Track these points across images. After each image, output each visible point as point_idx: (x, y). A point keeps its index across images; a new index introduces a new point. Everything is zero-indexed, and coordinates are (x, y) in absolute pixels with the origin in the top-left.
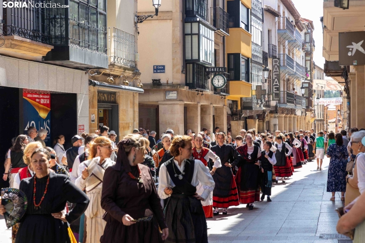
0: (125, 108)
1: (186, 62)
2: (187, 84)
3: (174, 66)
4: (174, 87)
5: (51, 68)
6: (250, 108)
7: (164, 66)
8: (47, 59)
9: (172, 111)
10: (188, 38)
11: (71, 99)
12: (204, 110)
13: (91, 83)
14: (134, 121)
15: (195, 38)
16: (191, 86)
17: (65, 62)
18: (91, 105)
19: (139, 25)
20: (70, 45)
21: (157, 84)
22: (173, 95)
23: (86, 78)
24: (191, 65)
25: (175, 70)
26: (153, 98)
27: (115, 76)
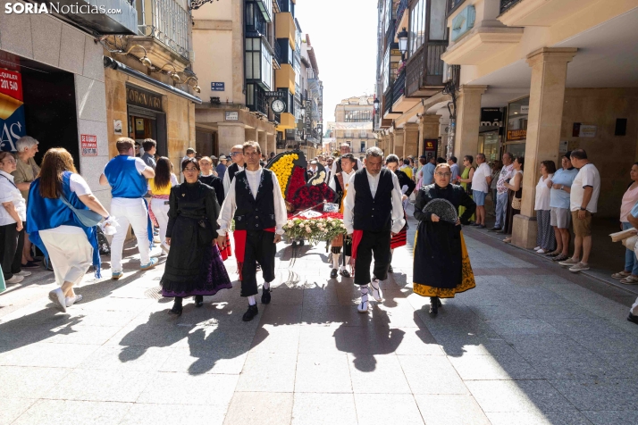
0: (176, 120)
1: (247, 82)
2: (247, 106)
3: (234, 83)
4: (235, 107)
6: (293, 139)
7: (223, 83)
9: (232, 134)
10: (249, 56)
12: (260, 136)
13: (108, 63)
14: (190, 139)
15: (256, 56)
16: (252, 108)
18: (112, 103)
21: (215, 102)
22: (233, 116)
24: (252, 86)
25: (236, 87)
26: (212, 118)
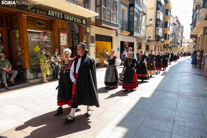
0: (143, 46)
1: (156, 36)
2: (155, 40)
3: (153, 36)
4: (153, 41)
5: (130, 37)
6: (168, 46)
7: (151, 37)
8: (129, 35)
9: (152, 46)
10: (156, 31)
11: (133, 43)
12: (158, 46)
13: (137, 40)
15: (158, 30)
16: (156, 41)
17: (133, 36)
18: (137, 45)
19: (146, 28)
20: (134, 32)
22: (152, 43)
23: (136, 39)
26: (148, 43)
27: (142, 39)
